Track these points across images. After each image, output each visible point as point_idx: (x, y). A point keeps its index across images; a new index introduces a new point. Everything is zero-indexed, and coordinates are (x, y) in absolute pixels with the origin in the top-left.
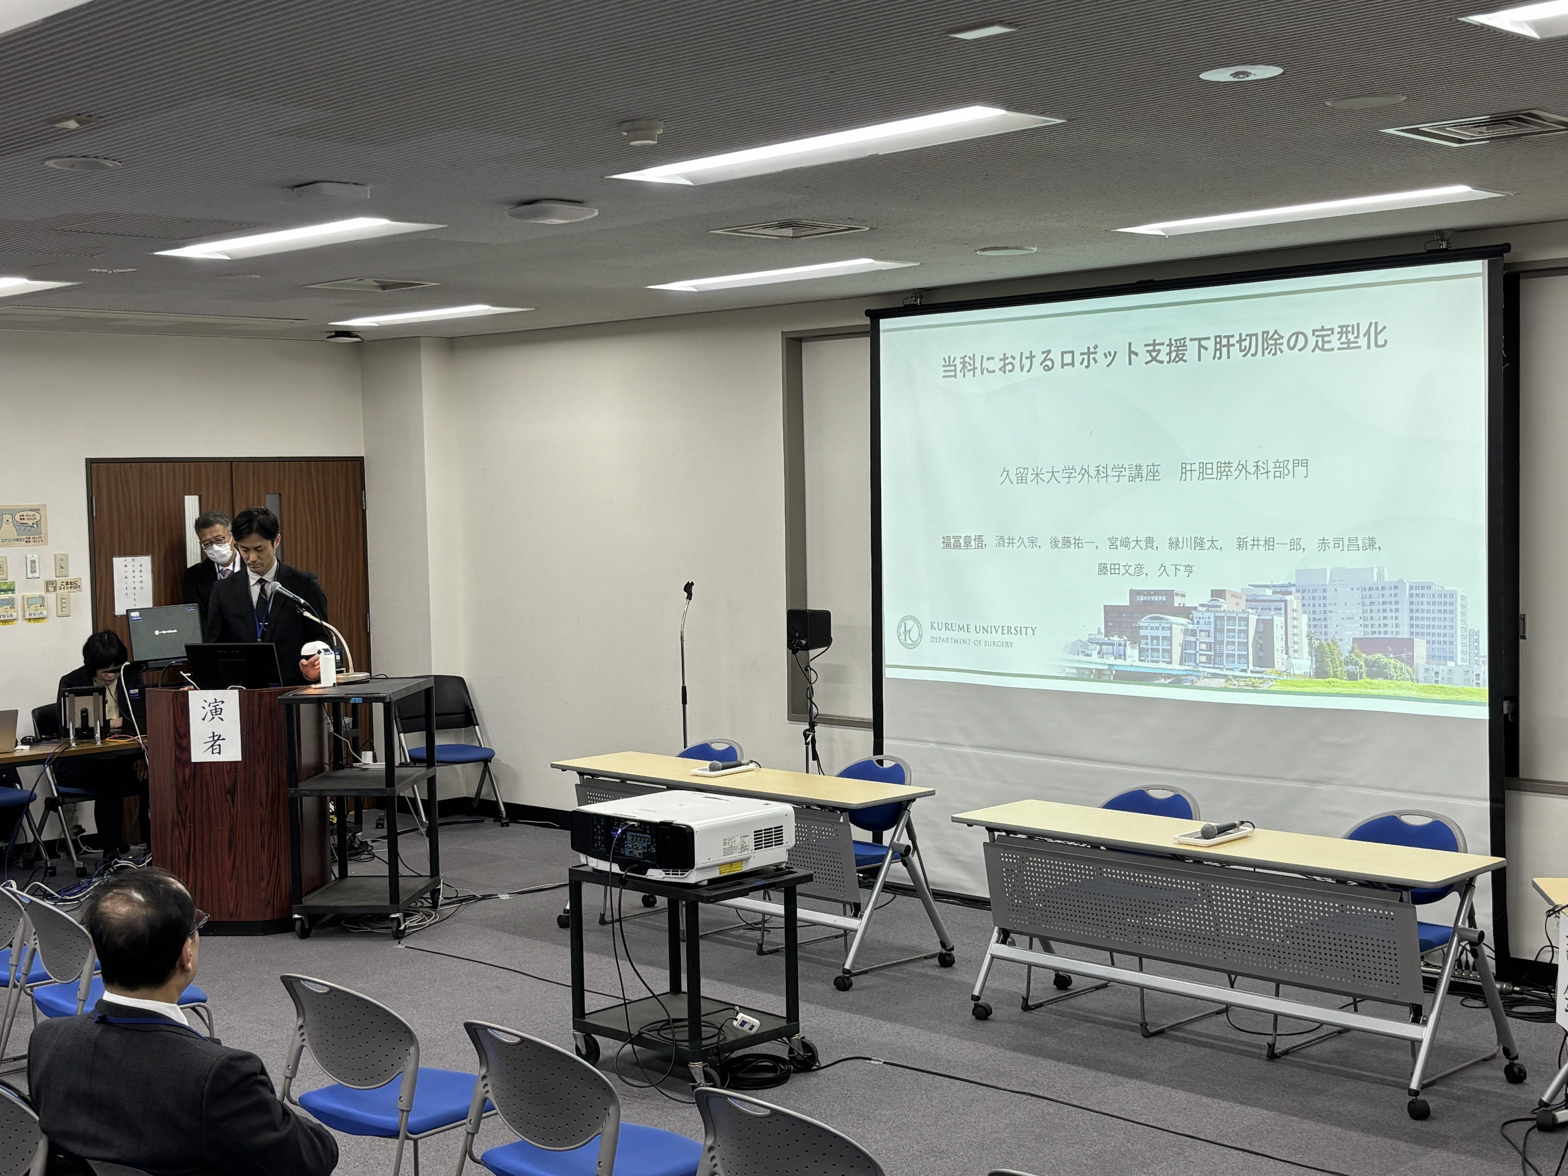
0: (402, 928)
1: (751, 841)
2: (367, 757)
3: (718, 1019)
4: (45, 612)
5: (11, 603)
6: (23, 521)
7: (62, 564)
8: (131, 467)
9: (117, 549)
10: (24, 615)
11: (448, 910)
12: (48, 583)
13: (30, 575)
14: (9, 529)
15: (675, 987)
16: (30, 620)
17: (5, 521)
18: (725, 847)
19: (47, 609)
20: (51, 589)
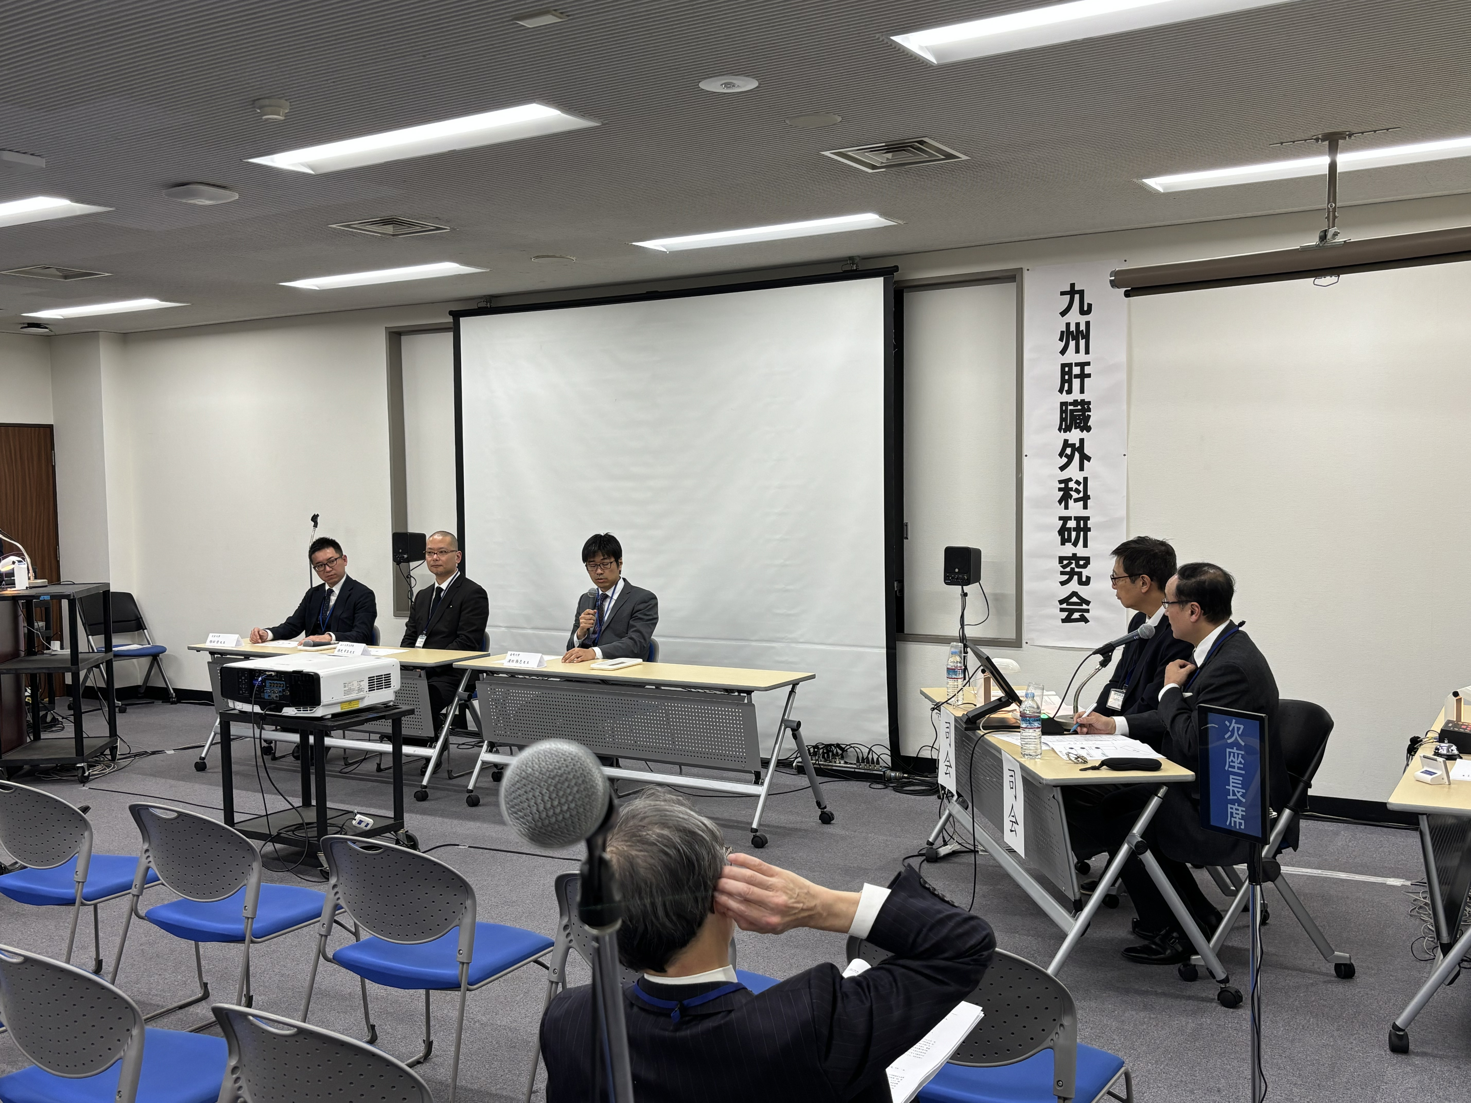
0: (87, 774)
1: (365, 685)
2: (56, 645)
3: (339, 821)
11: (123, 763)
15: (306, 803)
18: (345, 689)
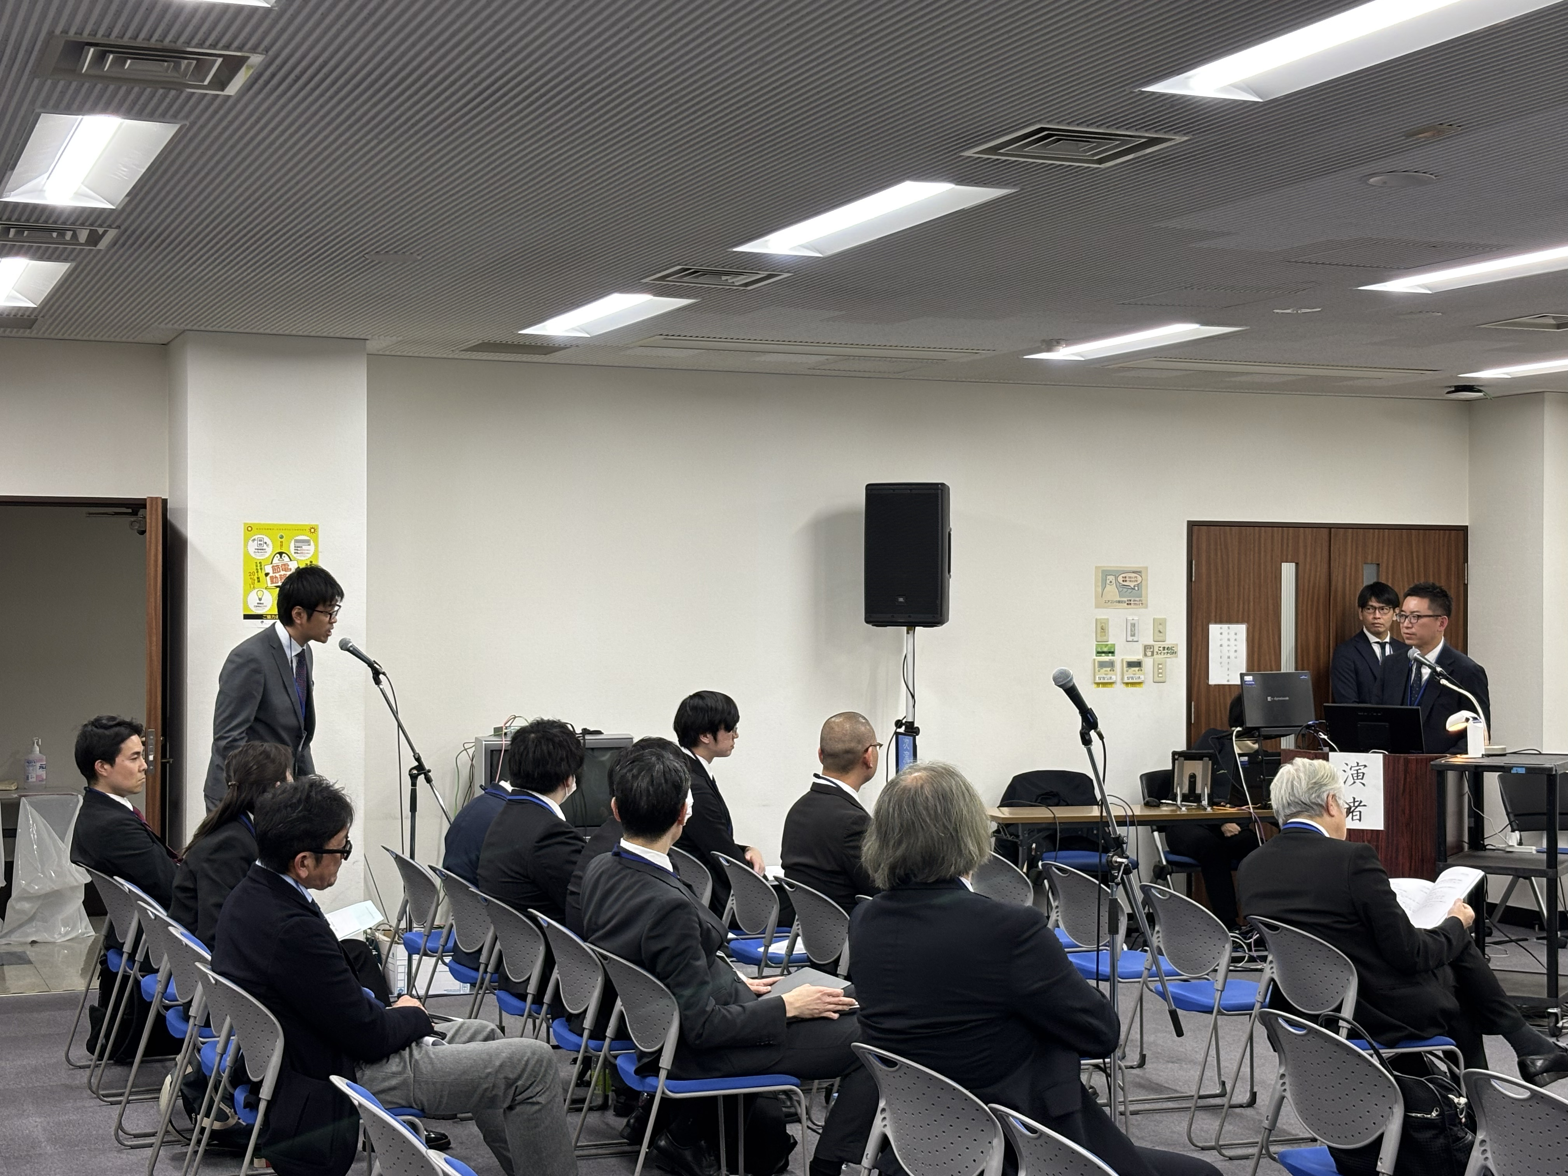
0: (1560, 1024)
2: (1513, 839)
4: (1142, 677)
5: (1111, 664)
6: (1125, 583)
7: (1160, 627)
8: (1231, 530)
9: (1213, 614)
10: (1122, 679)
12: (1146, 647)
13: (1130, 639)
14: (1112, 591)
16: (1127, 684)
17: (1108, 582)
19: (1144, 674)
20: (1149, 654)
